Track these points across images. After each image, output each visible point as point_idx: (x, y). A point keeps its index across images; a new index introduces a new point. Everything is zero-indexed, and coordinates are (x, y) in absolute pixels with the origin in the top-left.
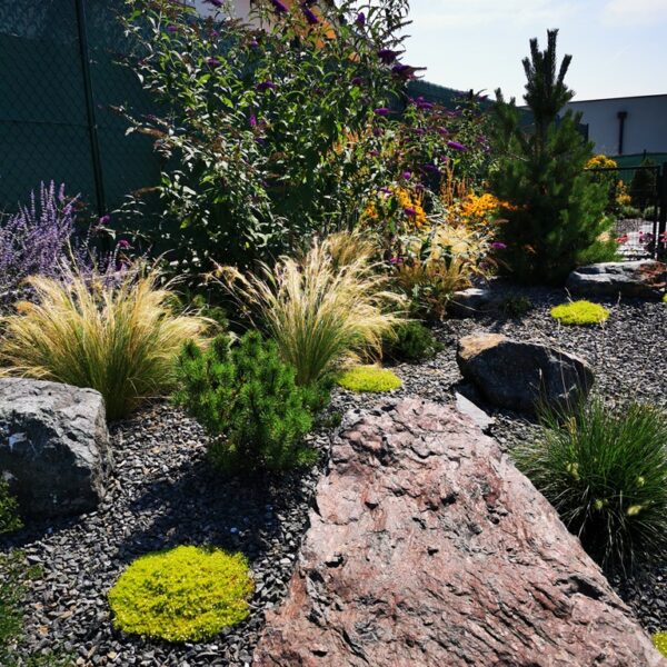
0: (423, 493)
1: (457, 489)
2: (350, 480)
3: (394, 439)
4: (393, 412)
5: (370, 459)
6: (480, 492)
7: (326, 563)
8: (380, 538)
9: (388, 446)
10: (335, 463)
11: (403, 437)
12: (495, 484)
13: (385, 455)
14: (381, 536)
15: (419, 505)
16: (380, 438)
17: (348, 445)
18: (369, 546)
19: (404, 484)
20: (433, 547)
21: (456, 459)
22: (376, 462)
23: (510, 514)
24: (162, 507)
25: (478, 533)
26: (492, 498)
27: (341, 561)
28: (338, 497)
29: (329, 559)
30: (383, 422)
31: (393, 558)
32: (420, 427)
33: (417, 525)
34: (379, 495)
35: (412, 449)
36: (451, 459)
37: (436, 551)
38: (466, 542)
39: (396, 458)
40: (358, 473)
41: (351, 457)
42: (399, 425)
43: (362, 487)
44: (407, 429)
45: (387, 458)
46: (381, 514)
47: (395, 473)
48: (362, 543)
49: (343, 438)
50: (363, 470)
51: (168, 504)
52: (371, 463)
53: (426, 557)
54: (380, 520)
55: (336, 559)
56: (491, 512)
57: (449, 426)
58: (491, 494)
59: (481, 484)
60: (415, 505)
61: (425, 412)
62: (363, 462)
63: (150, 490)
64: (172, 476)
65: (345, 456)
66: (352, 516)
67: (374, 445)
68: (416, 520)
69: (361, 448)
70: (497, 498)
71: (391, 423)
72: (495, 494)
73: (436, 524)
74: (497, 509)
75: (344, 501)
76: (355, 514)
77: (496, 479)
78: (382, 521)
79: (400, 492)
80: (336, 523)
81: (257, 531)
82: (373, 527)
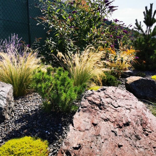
0: (116, 121)
1: (130, 120)
2: (87, 114)
3: (105, 101)
4: (105, 91)
5: (95, 107)
6: (139, 122)
7: (73, 147)
8: (97, 138)
9: (102, 102)
10: (82, 107)
11: (109, 100)
12: (145, 120)
13: (101, 106)
14: (98, 137)
15: (114, 125)
16: (99, 100)
17: (87, 101)
18: (92, 141)
19: (108, 117)
20: (120, 144)
21: (129, 109)
22: (98, 108)
23: (153, 132)
24: (25, 122)
25: (139, 139)
26: (145, 125)
27: (80, 147)
28: (82, 120)
29: (75, 146)
30: (101, 94)
31: (102, 148)
32: (115, 97)
33: (113, 134)
34: (98, 120)
35: (112, 104)
36: (127, 109)
37: (122, 146)
38: (134, 143)
39: (105, 107)
40: (90, 112)
41: (88, 106)
42: (107, 96)
43: (91, 117)
44: (110, 97)
45: (102, 107)
46: (98, 128)
47: (105, 113)
48: (89, 140)
49: (85, 99)
50: (92, 111)
51: (27, 121)
52: (96, 108)
53: (117, 148)
54: (98, 130)
55: (78, 146)
56: (144, 131)
57: (126, 97)
58: (144, 124)
59: (140, 119)
60: (113, 126)
61: (117, 92)
62: (93, 108)
63: (23, 117)
64: (31, 113)
65: (86, 105)
66: (87, 128)
67: (97, 102)
68: (113, 131)
69: (92, 103)
70: (147, 125)
71: (104, 95)
72: (146, 124)
73: (121, 134)
74: (147, 130)
75: (84, 122)
76: (88, 127)
77: (146, 118)
78: (99, 131)
79: (106, 120)
80: (80, 131)
81: (55, 133)
82: (95, 133)
